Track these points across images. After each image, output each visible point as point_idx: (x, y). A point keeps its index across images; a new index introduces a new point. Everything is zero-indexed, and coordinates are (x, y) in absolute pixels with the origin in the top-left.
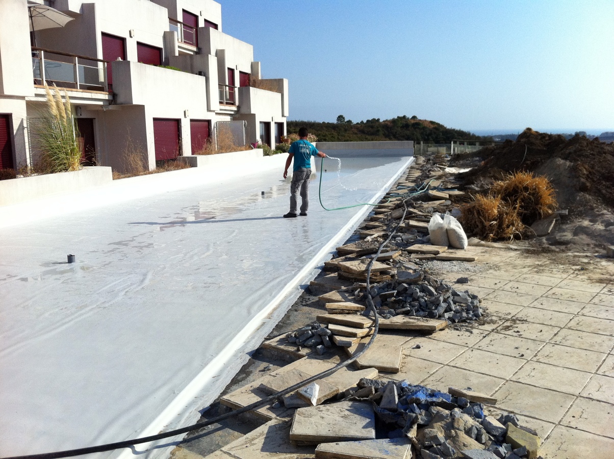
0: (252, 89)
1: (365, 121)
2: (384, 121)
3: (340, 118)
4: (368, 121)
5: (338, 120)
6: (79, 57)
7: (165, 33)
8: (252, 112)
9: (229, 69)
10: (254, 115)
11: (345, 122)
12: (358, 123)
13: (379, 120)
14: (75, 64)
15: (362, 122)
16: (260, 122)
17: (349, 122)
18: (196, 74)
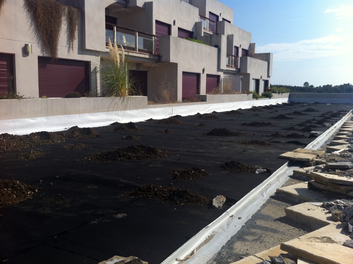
0: (249, 58)
1: (322, 86)
2: (335, 86)
3: (306, 83)
4: (324, 86)
5: (304, 85)
6: (139, 32)
7: (196, 23)
8: (248, 72)
9: (235, 47)
10: (249, 74)
11: (309, 86)
12: (317, 87)
13: (331, 85)
14: (136, 36)
15: (320, 86)
16: (253, 79)
17: (312, 86)
18: (213, 47)
